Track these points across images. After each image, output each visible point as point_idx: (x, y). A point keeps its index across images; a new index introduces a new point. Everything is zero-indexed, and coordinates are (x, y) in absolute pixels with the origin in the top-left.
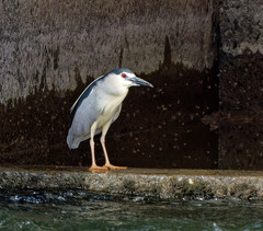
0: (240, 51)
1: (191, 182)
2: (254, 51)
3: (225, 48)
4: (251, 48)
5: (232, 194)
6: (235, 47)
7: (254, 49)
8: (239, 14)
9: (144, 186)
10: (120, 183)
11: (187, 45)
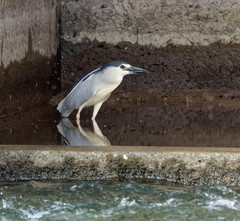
0: (79, 39)
1: (125, 157)
2: (92, 39)
3: (66, 37)
4: (89, 37)
5: (163, 168)
6: (75, 35)
7: (91, 37)
8: (78, 6)
11: (41, 35)
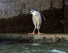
9: (48, 38)
10: (42, 37)
